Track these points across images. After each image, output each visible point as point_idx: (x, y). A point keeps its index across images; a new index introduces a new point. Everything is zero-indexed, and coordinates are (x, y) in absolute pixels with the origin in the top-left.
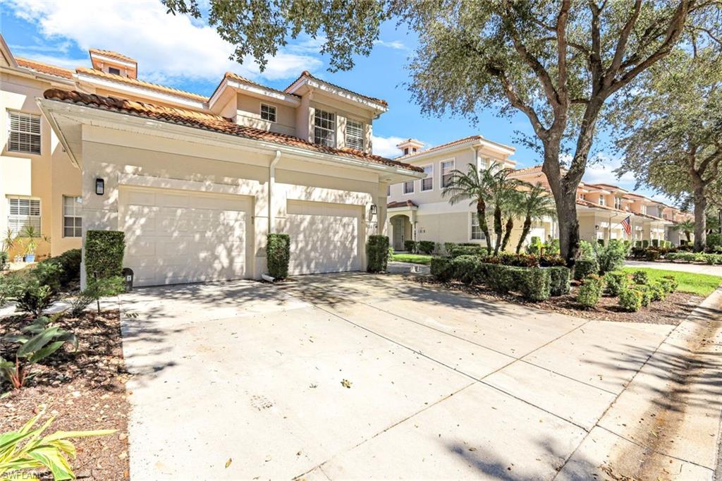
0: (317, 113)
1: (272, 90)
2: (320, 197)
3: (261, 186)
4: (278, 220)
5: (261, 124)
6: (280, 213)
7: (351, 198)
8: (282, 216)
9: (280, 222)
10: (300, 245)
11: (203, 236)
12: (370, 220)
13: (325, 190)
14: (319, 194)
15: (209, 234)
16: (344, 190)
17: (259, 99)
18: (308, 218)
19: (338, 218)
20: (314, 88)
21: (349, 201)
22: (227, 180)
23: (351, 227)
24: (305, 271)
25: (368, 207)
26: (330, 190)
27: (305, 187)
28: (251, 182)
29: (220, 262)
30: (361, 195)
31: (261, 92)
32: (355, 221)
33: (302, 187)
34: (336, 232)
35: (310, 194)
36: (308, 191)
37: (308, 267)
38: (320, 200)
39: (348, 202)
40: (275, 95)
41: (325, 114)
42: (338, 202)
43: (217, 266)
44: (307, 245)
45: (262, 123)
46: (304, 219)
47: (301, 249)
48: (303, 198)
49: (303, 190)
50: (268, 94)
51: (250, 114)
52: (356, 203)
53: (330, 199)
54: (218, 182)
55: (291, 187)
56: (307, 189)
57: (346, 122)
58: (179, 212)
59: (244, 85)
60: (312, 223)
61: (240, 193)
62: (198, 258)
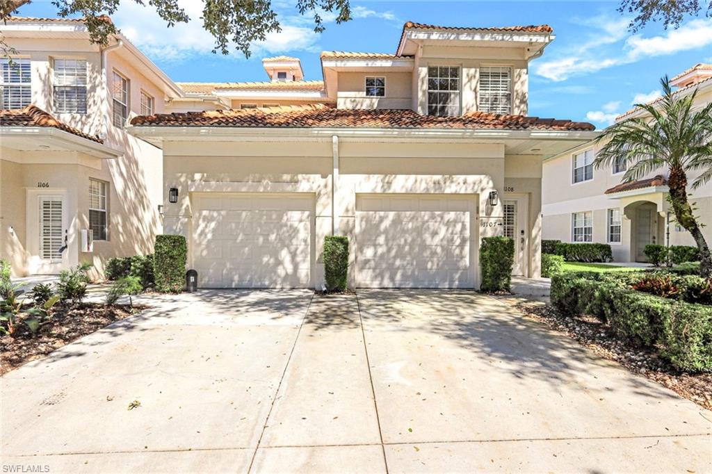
0: (432, 72)
1: (375, 58)
2: (403, 187)
3: (324, 180)
4: (345, 219)
5: (368, 102)
6: (347, 210)
7: (453, 185)
8: (350, 214)
9: (348, 222)
10: (380, 251)
11: (266, 240)
12: (488, 214)
13: (413, 177)
14: (401, 183)
15: (273, 237)
16: (442, 174)
17: (363, 72)
18: (392, 215)
19: (437, 213)
20: (422, 41)
21: (450, 189)
22: (286, 177)
23: (459, 227)
24: (387, 283)
25: (484, 196)
26: (419, 177)
27: (381, 176)
28: (312, 176)
29: (284, 268)
30: (471, 178)
31: (362, 64)
32: (467, 218)
33: (376, 176)
34: (435, 233)
35: (389, 183)
36: (386, 180)
37: (392, 279)
38: (403, 191)
39: (448, 191)
40: (378, 64)
41: (444, 72)
42: (432, 192)
43: (281, 271)
44: (389, 250)
45: (367, 101)
46: (387, 217)
47: (382, 256)
48: (379, 190)
49: (379, 180)
50: (370, 64)
51: (353, 94)
52: (462, 191)
53: (421, 188)
54: (277, 181)
55: (362, 177)
56: (384, 178)
57: (478, 75)
58: (244, 214)
59: (342, 61)
60: (396, 222)
61: (300, 190)
62: (262, 261)
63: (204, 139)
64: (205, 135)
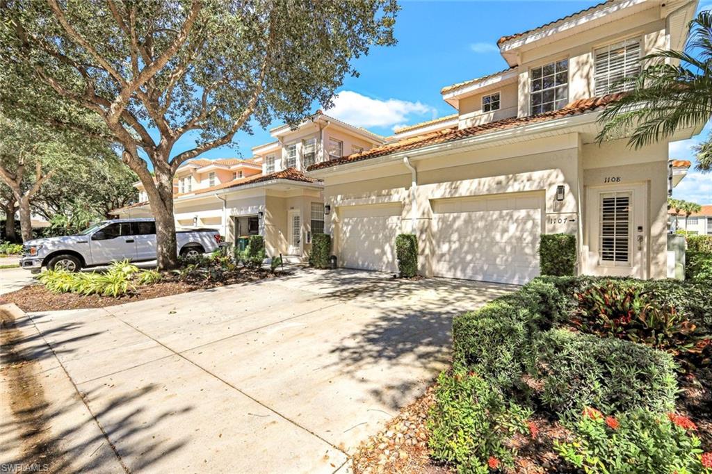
0: (536, 74)
1: (485, 79)
2: (468, 189)
3: (407, 192)
4: (422, 221)
5: (484, 118)
6: (423, 214)
7: (516, 184)
8: (426, 216)
9: (424, 222)
10: (455, 246)
11: (377, 237)
12: (558, 210)
13: (476, 181)
14: (467, 187)
15: (380, 236)
16: (506, 174)
17: (477, 95)
18: (464, 215)
19: (505, 212)
20: (517, 49)
21: (514, 187)
22: (384, 192)
23: (529, 224)
24: (459, 275)
25: (551, 192)
26: (483, 180)
27: (449, 183)
28: (400, 189)
29: (387, 258)
30: (536, 175)
31: (476, 87)
32: (537, 215)
33: (445, 183)
34: (505, 230)
35: (456, 188)
36: (453, 186)
37: (463, 270)
38: (468, 194)
39: (510, 190)
40: (490, 82)
41: (549, 70)
42: (495, 193)
43: (385, 259)
44: (461, 246)
45: (486, 116)
46: (458, 217)
47: (455, 251)
48: (447, 196)
49: (448, 186)
50: (483, 84)
51: (472, 114)
52: (527, 189)
53: (484, 191)
54: (379, 195)
55: (434, 186)
56: (452, 184)
58: (365, 219)
59: (458, 90)
60: (468, 222)
61: (392, 201)
62: (374, 253)
63: (337, 173)
64: (337, 170)
